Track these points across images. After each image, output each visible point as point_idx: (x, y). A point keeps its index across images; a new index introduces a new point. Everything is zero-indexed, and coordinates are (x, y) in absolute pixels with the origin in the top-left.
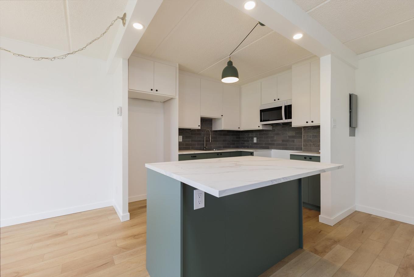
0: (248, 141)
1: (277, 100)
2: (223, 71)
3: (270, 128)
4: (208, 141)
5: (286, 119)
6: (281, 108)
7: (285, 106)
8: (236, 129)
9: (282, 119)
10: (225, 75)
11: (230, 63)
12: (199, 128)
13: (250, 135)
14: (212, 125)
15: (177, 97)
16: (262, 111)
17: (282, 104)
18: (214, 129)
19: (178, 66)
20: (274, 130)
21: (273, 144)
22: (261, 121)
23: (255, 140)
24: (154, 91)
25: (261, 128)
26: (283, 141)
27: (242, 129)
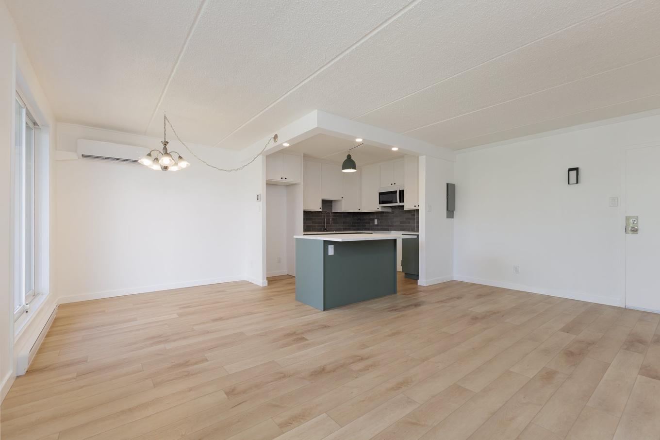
0: (369, 223)
1: (393, 185)
2: (344, 163)
3: (390, 210)
4: (328, 222)
5: (400, 202)
6: (396, 192)
7: (400, 191)
8: (356, 210)
9: (397, 203)
10: (344, 167)
11: (349, 157)
12: (321, 210)
13: (371, 217)
14: (332, 207)
15: (302, 183)
16: (380, 194)
17: (397, 188)
18: (334, 210)
19: (302, 155)
20: (394, 212)
21: (392, 226)
22: (380, 203)
23: (376, 222)
24: (284, 179)
25: (380, 210)
26: (401, 223)
27: (362, 211)
